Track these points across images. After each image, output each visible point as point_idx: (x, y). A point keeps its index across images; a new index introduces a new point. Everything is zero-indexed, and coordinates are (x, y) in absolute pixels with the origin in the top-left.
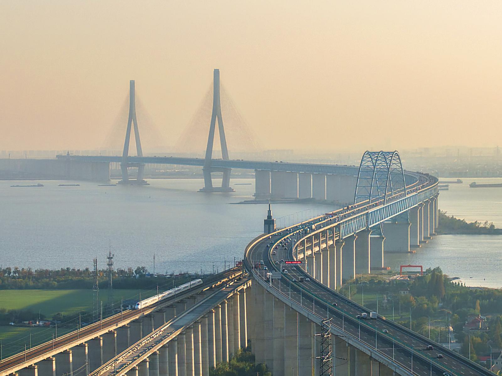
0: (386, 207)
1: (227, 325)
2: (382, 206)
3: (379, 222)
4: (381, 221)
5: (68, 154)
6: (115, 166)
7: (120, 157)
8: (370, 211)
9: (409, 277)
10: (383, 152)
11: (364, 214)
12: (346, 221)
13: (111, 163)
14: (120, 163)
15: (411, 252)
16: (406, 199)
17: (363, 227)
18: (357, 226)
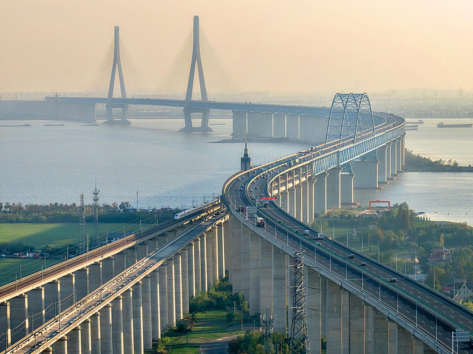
0: (356, 146)
1: (206, 257)
2: (352, 145)
3: (349, 160)
4: (351, 159)
5: (56, 96)
6: (100, 107)
7: (106, 99)
8: (341, 150)
9: (378, 212)
10: (353, 95)
11: (335, 153)
12: (318, 159)
13: (97, 104)
14: (105, 104)
15: (379, 189)
16: (374, 138)
17: (334, 165)
18: (328, 164)
